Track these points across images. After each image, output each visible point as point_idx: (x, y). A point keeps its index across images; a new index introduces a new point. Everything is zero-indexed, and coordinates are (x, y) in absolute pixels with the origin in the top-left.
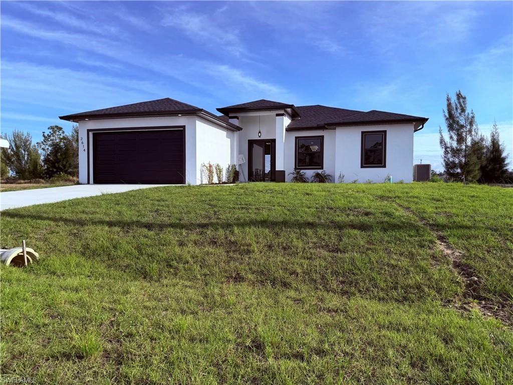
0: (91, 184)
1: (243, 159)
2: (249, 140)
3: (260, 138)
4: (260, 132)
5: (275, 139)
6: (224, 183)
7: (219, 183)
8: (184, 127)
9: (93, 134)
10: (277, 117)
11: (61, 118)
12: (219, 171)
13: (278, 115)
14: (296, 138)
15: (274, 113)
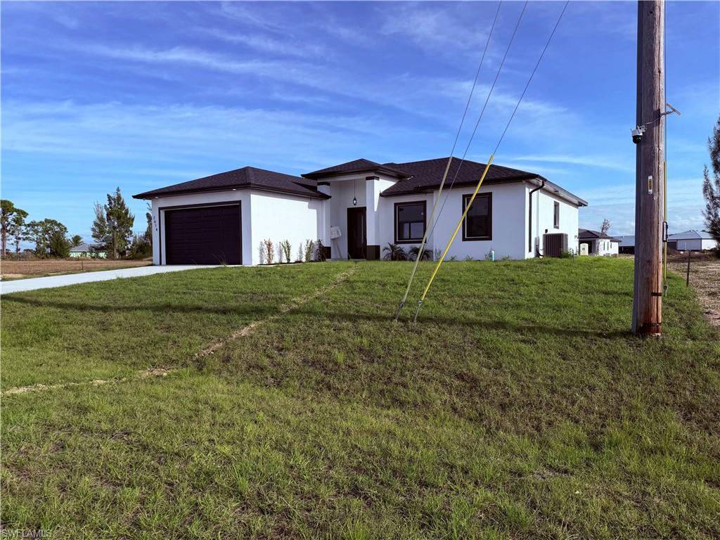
0: (164, 265)
1: (338, 232)
2: (348, 209)
3: (355, 206)
4: (355, 199)
5: (365, 208)
6: (312, 261)
7: (288, 263)
8: (240, 202)
9: (166, 212)
10: (367, 181)
11: (134, 197)
12: (287, 248)
13: (368, 178)
14: (396, 204)
15: (364, 176)
